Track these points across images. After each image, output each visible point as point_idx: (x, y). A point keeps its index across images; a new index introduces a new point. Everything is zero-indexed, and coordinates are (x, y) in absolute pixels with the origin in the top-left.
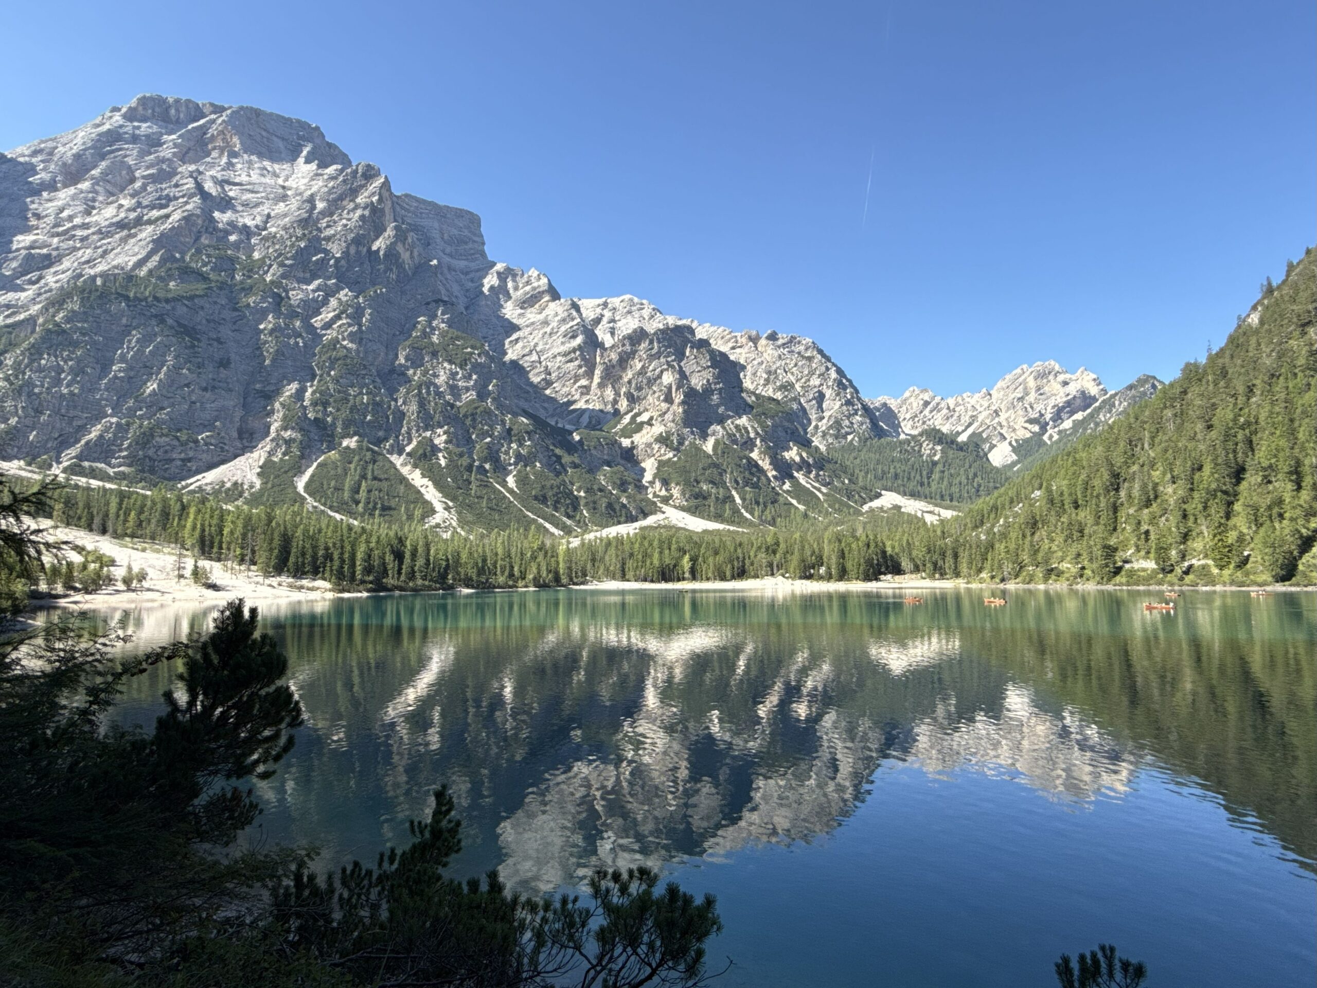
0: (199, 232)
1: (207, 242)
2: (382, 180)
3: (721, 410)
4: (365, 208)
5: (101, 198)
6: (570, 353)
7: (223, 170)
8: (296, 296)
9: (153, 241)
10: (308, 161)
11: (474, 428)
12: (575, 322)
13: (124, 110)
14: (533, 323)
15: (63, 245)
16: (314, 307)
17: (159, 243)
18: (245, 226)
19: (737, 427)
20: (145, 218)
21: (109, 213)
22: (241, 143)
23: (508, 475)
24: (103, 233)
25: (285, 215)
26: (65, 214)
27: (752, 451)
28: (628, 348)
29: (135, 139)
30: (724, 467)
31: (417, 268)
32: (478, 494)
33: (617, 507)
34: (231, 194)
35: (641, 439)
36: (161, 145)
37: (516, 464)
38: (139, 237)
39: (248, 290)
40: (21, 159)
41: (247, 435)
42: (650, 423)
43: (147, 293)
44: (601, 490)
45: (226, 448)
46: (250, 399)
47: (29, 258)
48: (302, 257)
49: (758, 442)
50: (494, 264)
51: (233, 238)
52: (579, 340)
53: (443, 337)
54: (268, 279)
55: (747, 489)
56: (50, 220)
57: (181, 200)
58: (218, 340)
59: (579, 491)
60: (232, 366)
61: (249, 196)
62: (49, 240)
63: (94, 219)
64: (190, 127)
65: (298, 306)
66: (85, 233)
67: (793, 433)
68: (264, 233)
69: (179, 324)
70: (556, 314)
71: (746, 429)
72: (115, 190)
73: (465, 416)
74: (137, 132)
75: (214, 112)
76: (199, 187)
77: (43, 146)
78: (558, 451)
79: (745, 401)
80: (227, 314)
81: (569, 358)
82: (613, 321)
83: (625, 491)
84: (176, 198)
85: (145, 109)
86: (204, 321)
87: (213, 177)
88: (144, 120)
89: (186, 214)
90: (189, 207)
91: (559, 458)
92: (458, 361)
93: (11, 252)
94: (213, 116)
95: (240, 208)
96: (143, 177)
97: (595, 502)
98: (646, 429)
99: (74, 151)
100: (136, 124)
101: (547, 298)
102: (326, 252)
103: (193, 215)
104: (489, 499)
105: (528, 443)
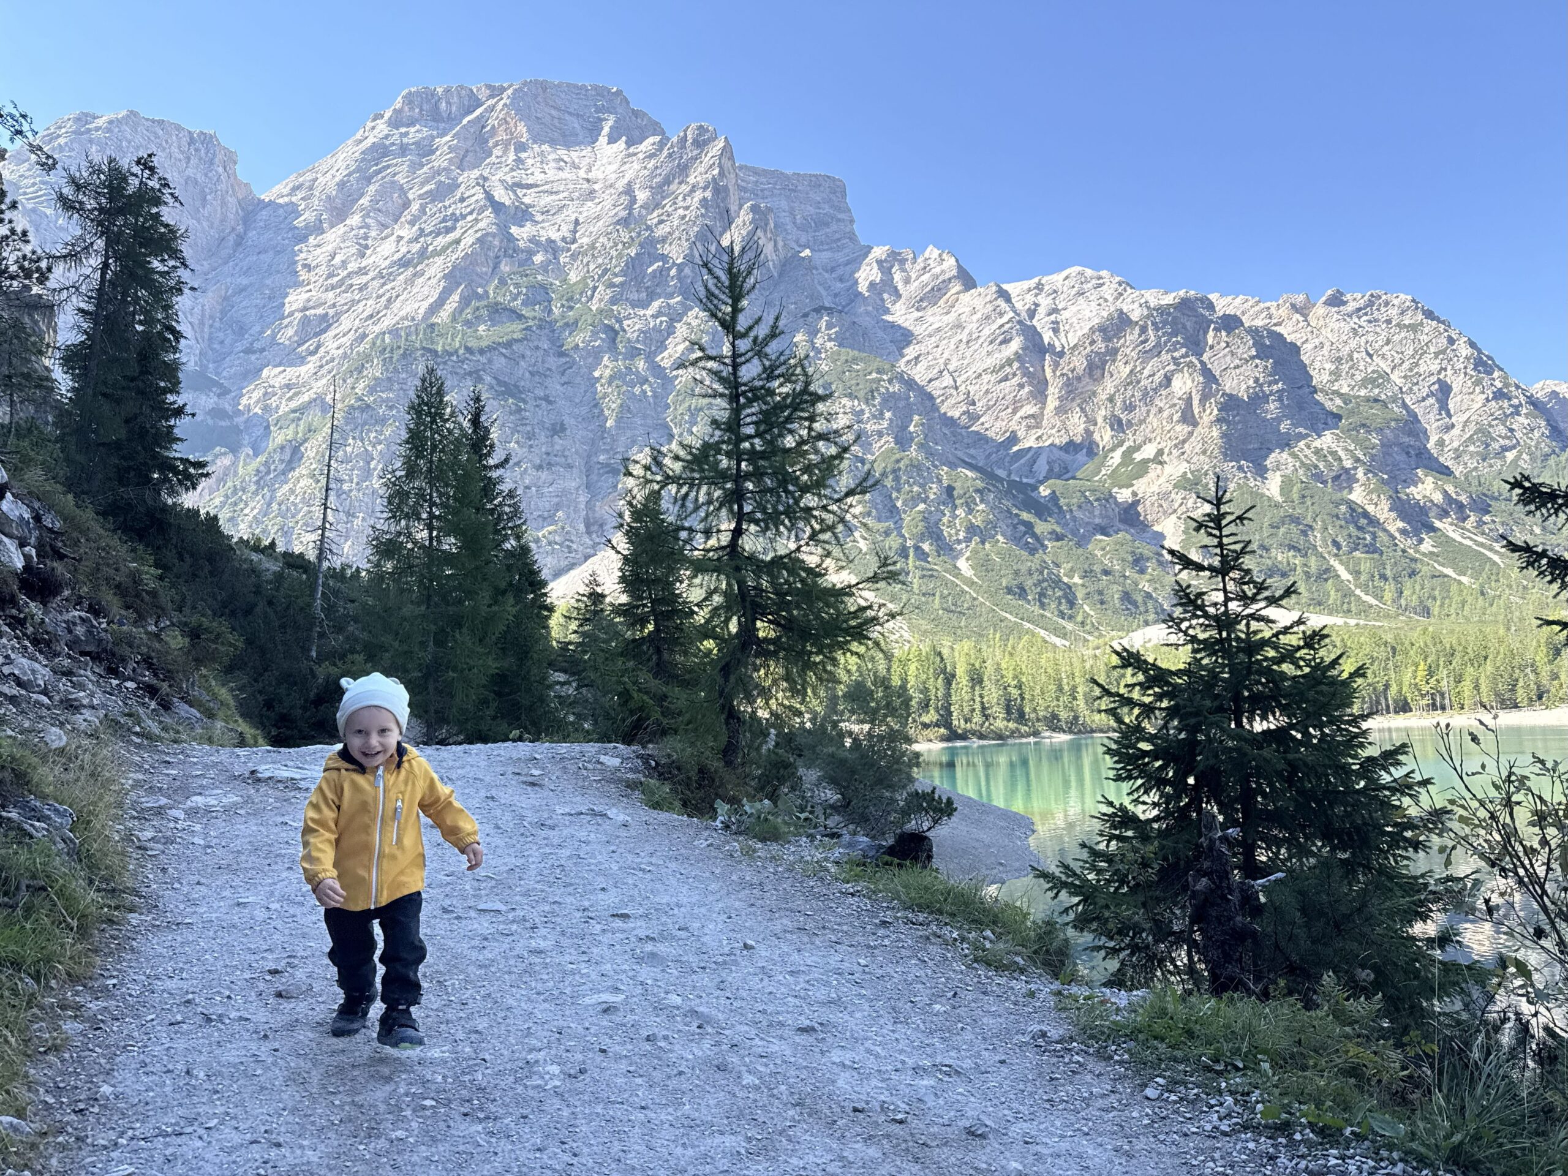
0: (497, 257)
1: (507, 269)
2: (722, 144)
3: (1284, 426)
4: (705, 188)
5: (373, 234)
6: (1002, 367)
7: (512, 170)
8: (633, 327)
9: (445, 276)
10: (612, 140)
11: (898, 491)
12: (1005, 319)
13: (387, 115)
14: (939, 330)
15: (341, 300)
16: (657, 339)
17: (452, 279)
18: (550, 241)
19: (1317, 452)
20: (431, 248)
21: (387, 248)
22: (529, 130)
23: (956, 558)
24: (384, 277)
25: (598, 218)
26: (338, 260)
27: (1351, 490)
28: (1101, 346)
29: (404, 150)
30: (1309, 520)
31: (784, 265)
32: (924, 589)
33: (1140, 599)
34: (526, 200)
35: (1148, 487)
36: (433, 152)
37: (968, 540)
38: (427, 275)
39: (573, 326)
40: (281, 201)
41: (596, 528)
42: (1158, 459)
43: (457, 345)
44: (1106, 572)
45: (574, 546)
46: (594, 477)
47: (305, 322)
48: (634, 267)
49: (1360, 473)
50: (869, 249)
51: (538, 258)
52: (1016, 345)
53: (834, 361)
54: (594, 308)
55: (1357, 554)
56: (322, 270)
57: (469, 218)
58: (546, 399)
59: (1071, 573)
60: (568, 432)
61: (549, 199)
62: (323, 296)
63: (371, 261)
64: (465, 121)
65: (638, 341)
66: (364, 279)
67: (1419, 455)
68: (573, 247)
69: (500, 382)
70: (974, 311)
71: (1334, 453)
72: (389, 221)
73: (884, 474)
74: (405, 140)
75: (491, 97)
76: (489, 197)
77: (301, 180)
78: (1025, 516)
79: (1323, 407)
80: (553, 362)
81: (1001, 374)
82: (1055, 311)
83: (1142, 571)
84: (464, 217)
85: (411, 109)
86: (527, 374)
87: (502, 181)
88: (412, 124)
89: (479, 234)
90: (482, 225)
91: (1029, 526)
92: (861, 394)
93: (283, 318)
94: (491, 102)
95: (539, 218)
96: (420, 197)
97: (1100, 593)
98: (1154, 470)
99: (337, 179)
100: (403, 130)
101: (956, 287)
102: (664, 258)
103: (487, 234)
104: (943, 597)
105: (982, 507)
